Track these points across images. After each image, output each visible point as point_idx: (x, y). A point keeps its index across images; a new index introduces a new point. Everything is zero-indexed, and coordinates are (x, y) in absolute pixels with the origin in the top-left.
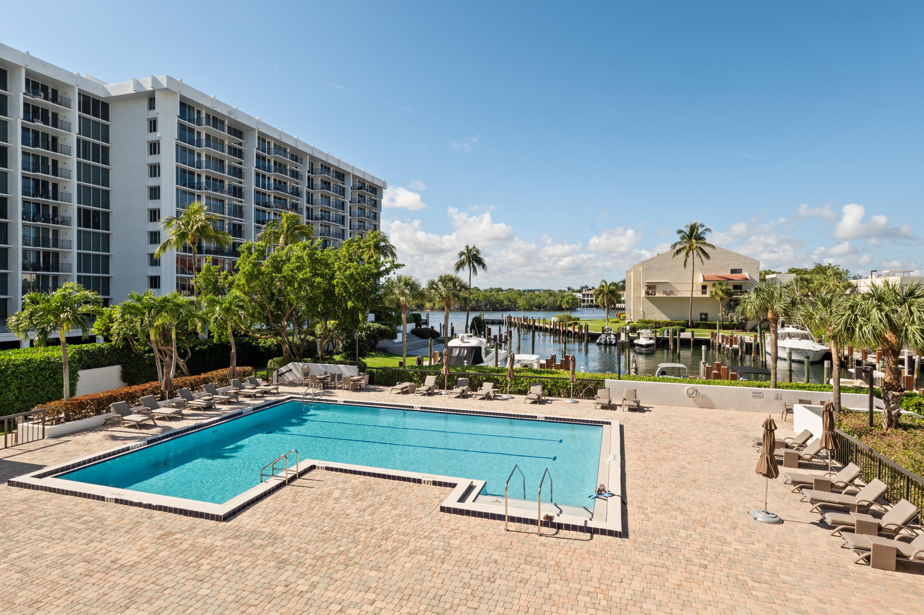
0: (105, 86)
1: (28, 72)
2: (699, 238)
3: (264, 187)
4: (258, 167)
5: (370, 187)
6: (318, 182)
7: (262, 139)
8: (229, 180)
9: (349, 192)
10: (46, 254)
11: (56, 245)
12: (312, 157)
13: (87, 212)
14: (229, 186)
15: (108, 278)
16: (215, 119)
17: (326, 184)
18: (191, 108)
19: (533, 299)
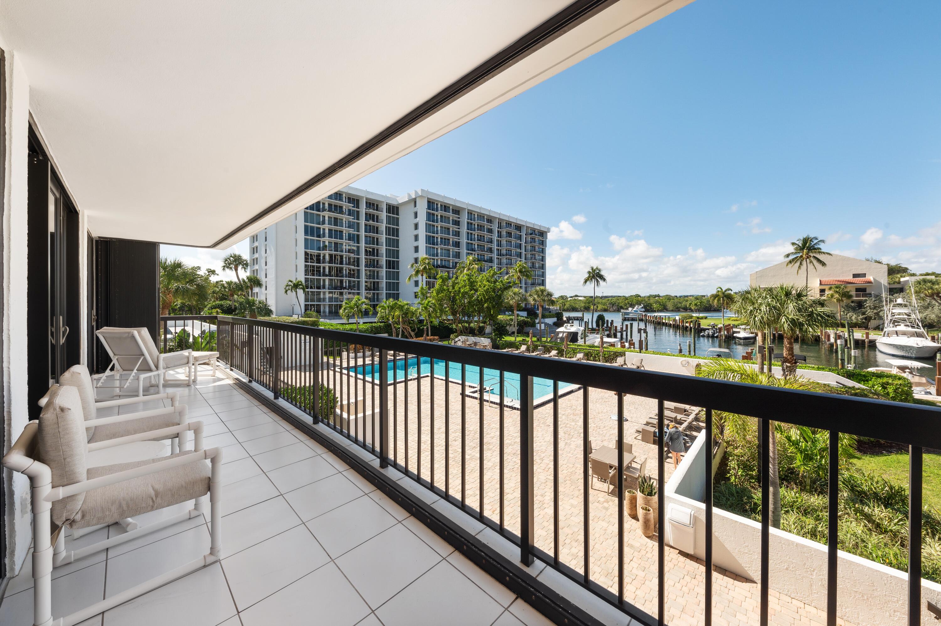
0: (397, 199)
1: (367, 199)
2: (812, 249)
3: (471, 240)
4: (468, 229)
5: (539, 232)
6: (504, 233)
7: (470, 213)
8: (452, 238)
9: (524, 237)
10: (374, 282)
11: (378, 278)
12: (499, 219)
13: (390, 261)
14: (453, 242)
15: (399, 293)
16: (445, 206)
17: (509, 234)
18: (433, 203)
19: (680, 303)
